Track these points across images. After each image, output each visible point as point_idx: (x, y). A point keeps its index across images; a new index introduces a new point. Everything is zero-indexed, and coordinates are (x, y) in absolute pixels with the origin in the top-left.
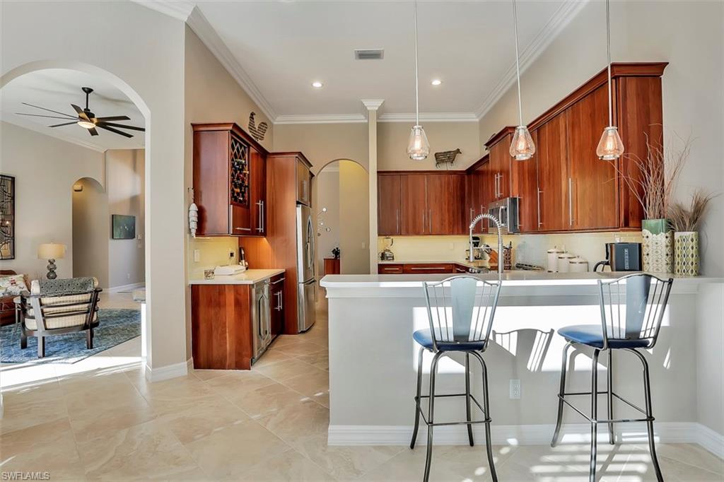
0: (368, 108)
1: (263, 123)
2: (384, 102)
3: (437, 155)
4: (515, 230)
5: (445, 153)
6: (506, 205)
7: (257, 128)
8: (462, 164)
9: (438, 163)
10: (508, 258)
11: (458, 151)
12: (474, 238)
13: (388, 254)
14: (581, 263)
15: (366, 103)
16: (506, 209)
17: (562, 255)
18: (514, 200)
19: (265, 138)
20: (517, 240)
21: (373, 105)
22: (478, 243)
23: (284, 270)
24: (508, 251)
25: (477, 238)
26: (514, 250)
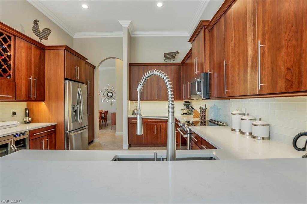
0: (123, 26)
1: (46, 28)
2: (132, 21)
3: (165, 55)
4: (208, 97)
5: (169, 53)
6: (201, 79)
7: (41, 31)
8: (179, 59)
9: (165, 59)
10: (204, 116)
11: (177, 52)
12: (186, 102)
13: (136, 111)
14: (263, 125)
15: (121, 22)
16: (201, 82)
17: (244, 117)
18: (206, 74)
19: (48, 38)
20: (210, 104)
21: (125, 23)
22: (189, 105)
23: (56, 123)
24: (204, 110)
25: (188, 102)
26: (208, 110)
